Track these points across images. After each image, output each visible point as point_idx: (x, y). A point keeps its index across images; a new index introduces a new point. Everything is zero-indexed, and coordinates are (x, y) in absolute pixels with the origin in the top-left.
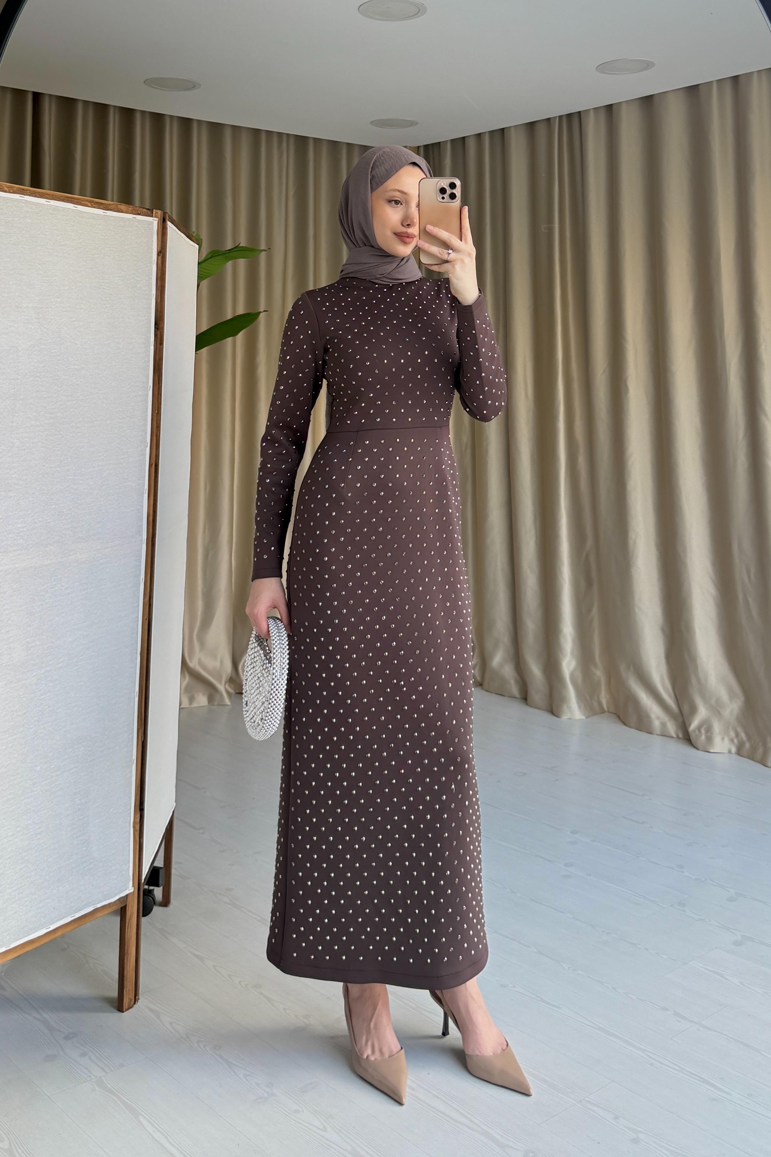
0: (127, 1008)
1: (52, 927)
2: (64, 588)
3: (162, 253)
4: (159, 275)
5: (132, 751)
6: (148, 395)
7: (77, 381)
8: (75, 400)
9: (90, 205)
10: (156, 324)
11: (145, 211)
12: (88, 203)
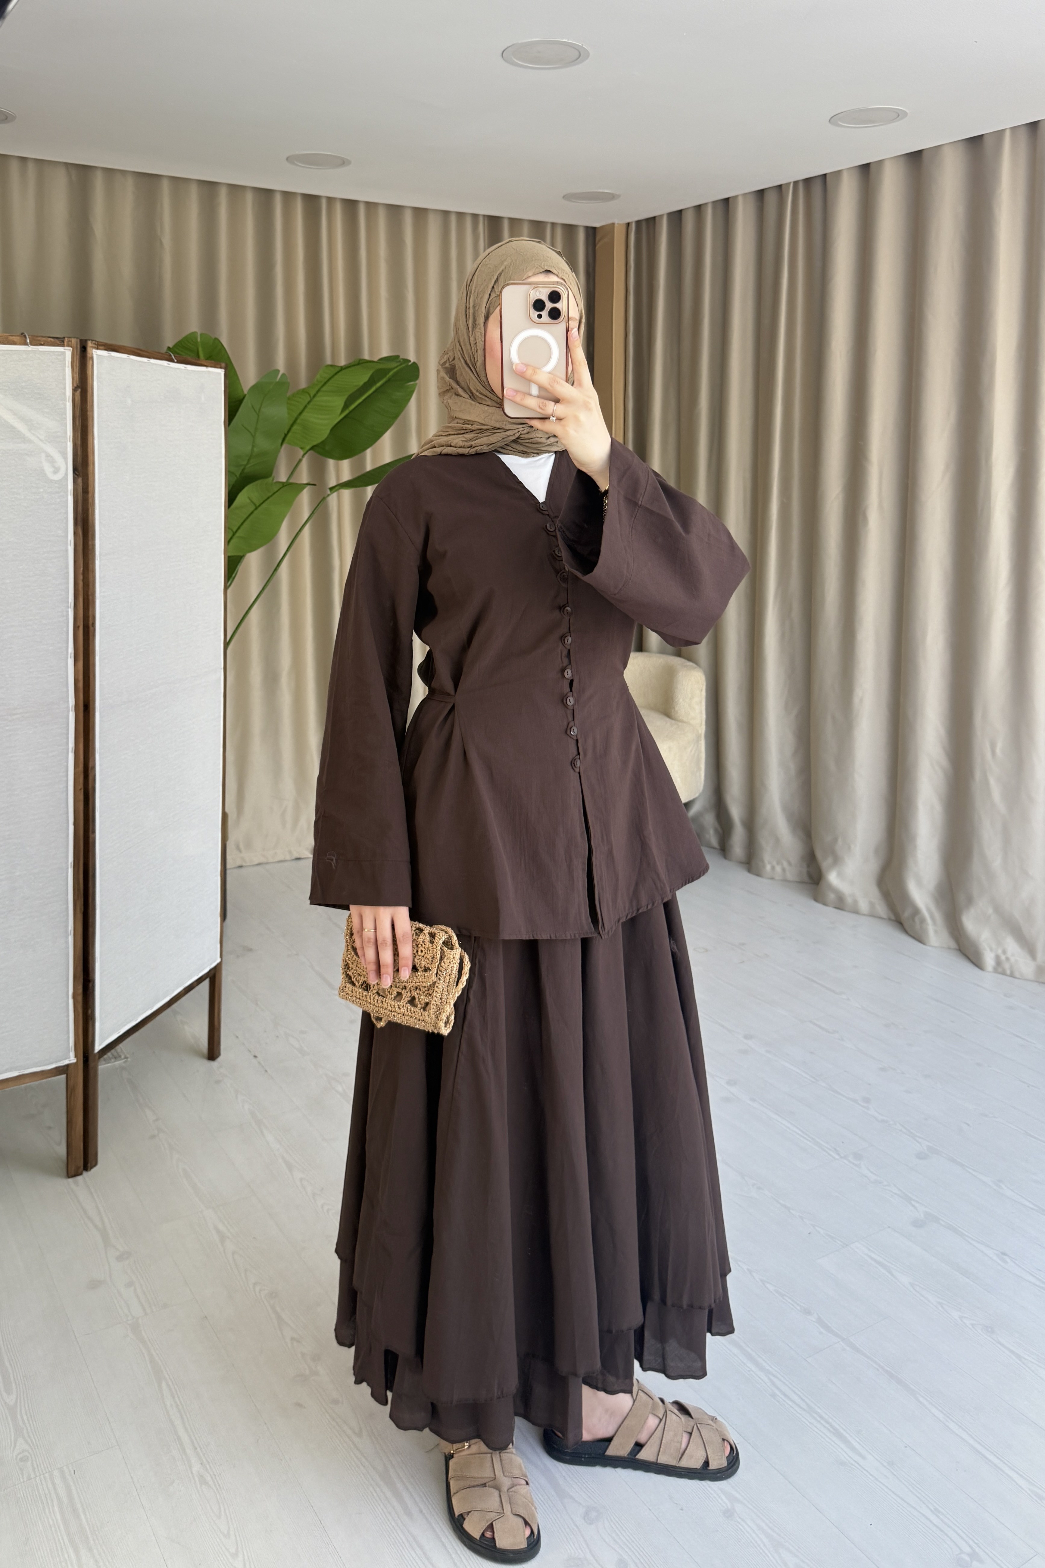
3: (81, 388)
4: (78, 413)
6: (67, 551)
10: (75, 470)
11: (51, 340)
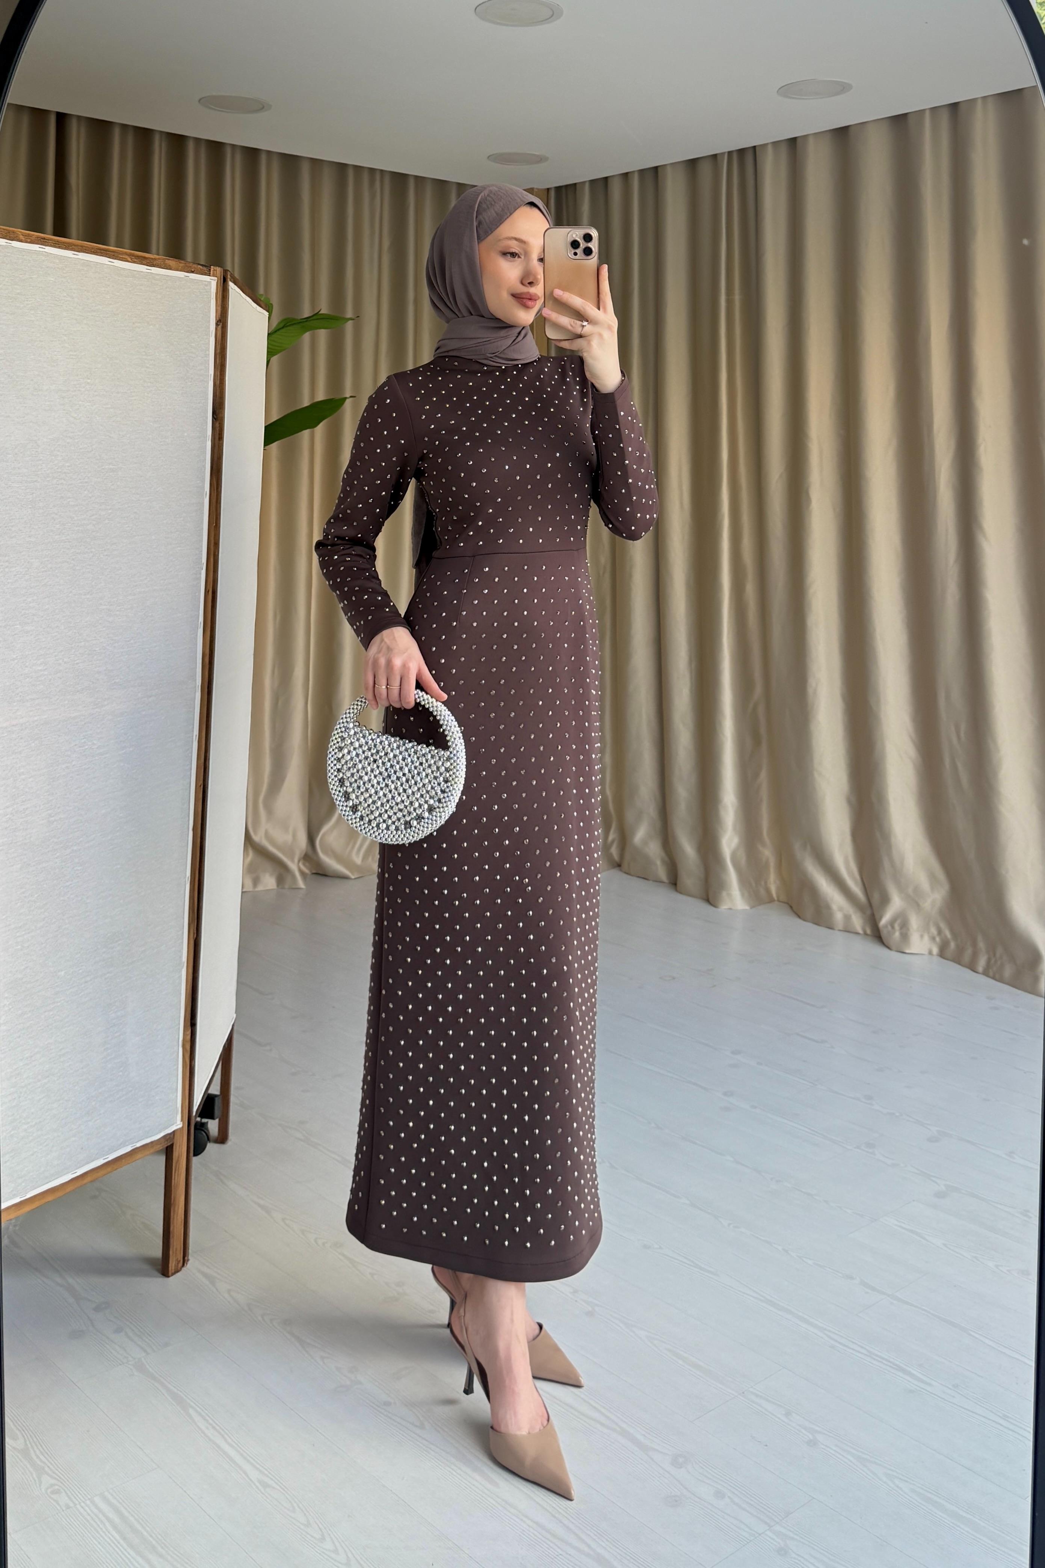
0: (173, 1271)
1: (80, 1172)
2: (96, 747)
3: (222, 321)
4: (218, 351)
5: (181, 951)
6: (203, 503)
7: (113, 485)
8: (110, 509)
9: (129, 259)
10: (214, 413)
11: (199, 268)
12: (126, 257)
